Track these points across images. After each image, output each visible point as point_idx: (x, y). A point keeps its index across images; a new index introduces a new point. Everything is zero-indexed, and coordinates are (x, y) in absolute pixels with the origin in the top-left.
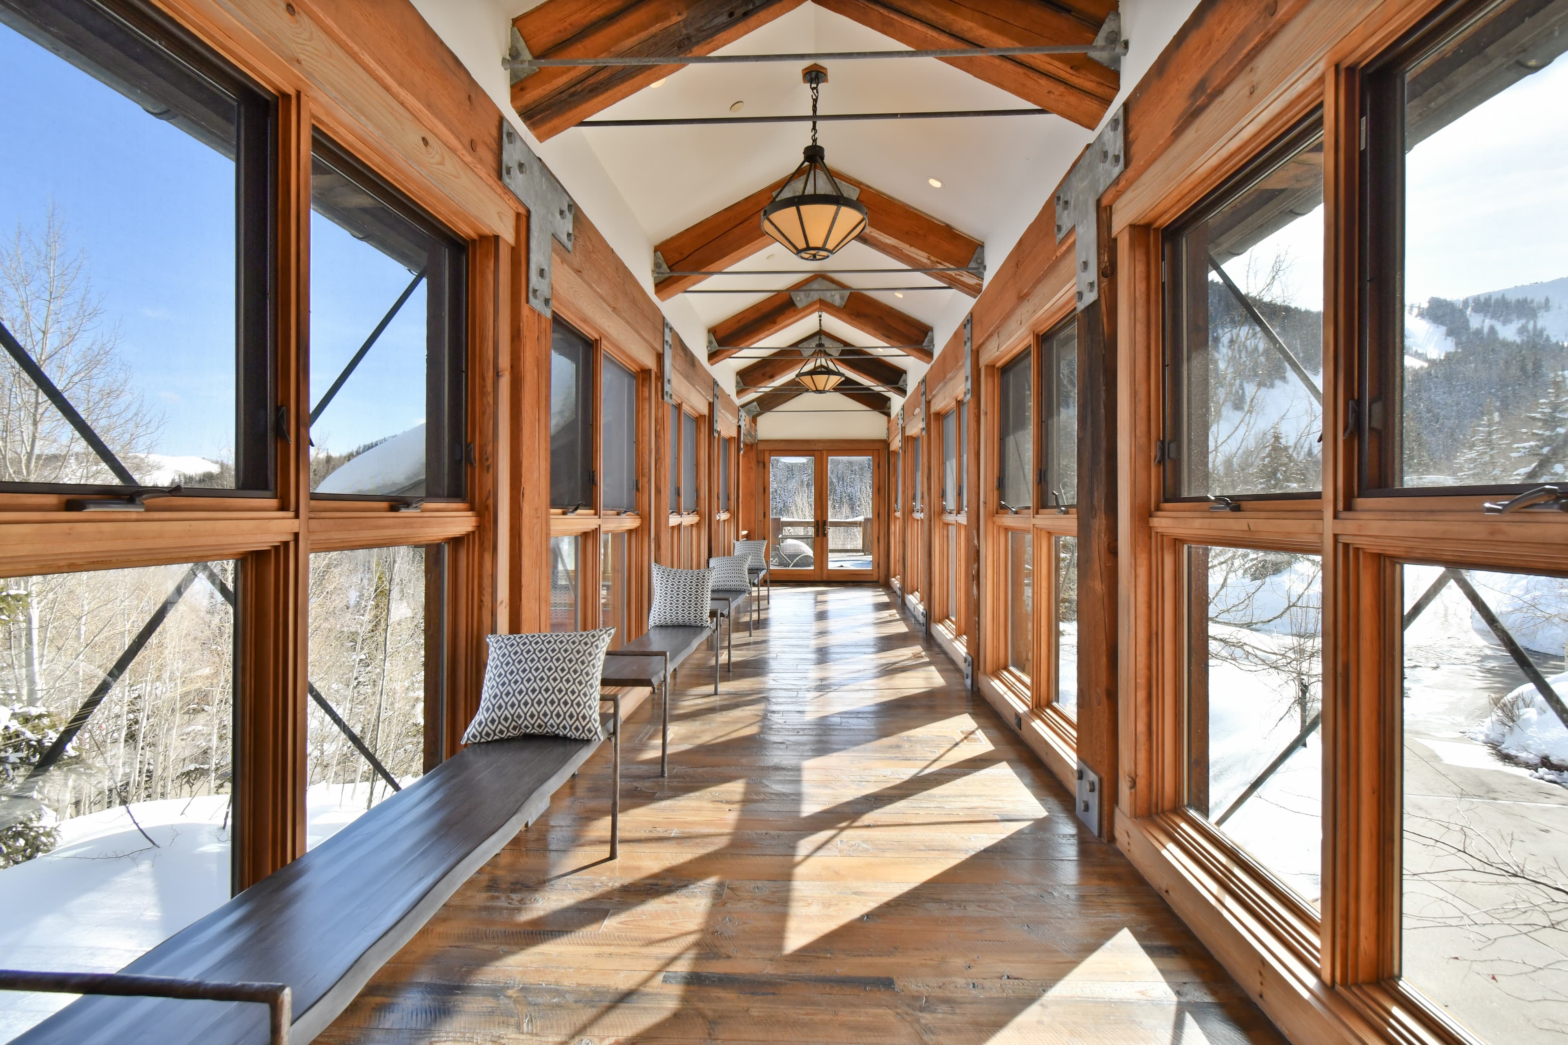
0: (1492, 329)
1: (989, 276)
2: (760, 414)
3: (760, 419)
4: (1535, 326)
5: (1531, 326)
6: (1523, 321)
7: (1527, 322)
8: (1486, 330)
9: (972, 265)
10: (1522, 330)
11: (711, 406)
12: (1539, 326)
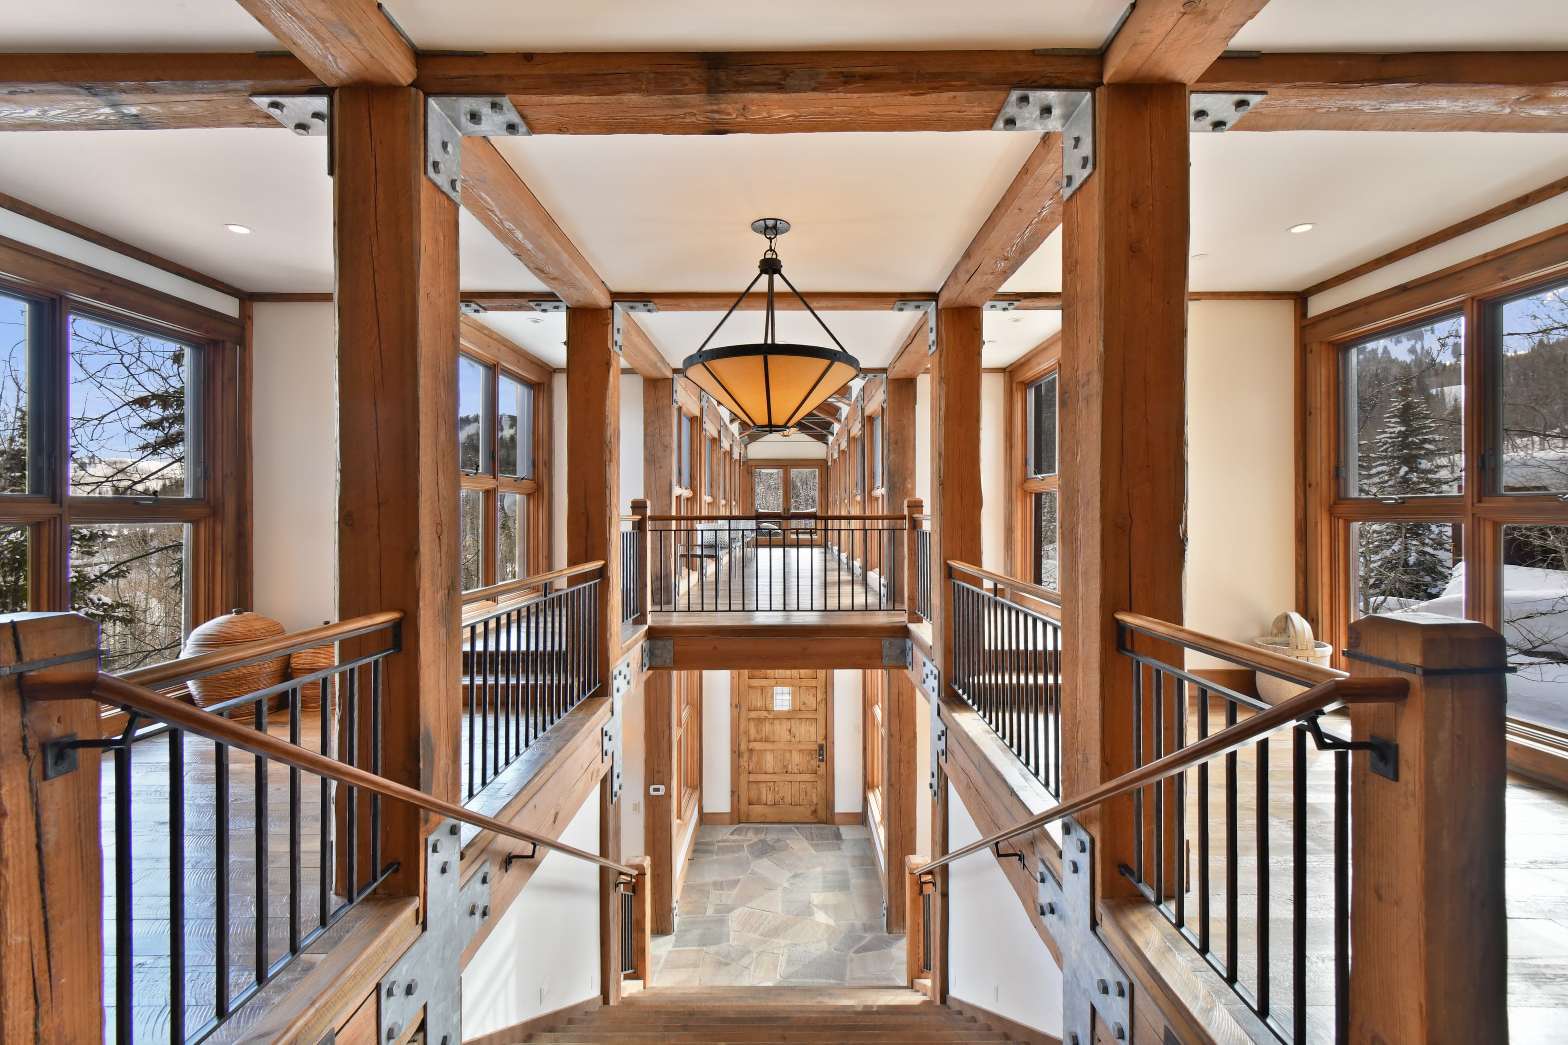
0: (1386, 350)
1: (853, 400)
2: (749, 443)
3: (749, 446)
4: (1423, 347)
5: (1418, 347)
6: (1413, 342)
7: (1416, 343)
8: (1380, 351)
9: (847, 396)
10: (1412, 351)
11: (731, 446)
12: (1426, 347)
